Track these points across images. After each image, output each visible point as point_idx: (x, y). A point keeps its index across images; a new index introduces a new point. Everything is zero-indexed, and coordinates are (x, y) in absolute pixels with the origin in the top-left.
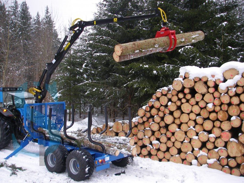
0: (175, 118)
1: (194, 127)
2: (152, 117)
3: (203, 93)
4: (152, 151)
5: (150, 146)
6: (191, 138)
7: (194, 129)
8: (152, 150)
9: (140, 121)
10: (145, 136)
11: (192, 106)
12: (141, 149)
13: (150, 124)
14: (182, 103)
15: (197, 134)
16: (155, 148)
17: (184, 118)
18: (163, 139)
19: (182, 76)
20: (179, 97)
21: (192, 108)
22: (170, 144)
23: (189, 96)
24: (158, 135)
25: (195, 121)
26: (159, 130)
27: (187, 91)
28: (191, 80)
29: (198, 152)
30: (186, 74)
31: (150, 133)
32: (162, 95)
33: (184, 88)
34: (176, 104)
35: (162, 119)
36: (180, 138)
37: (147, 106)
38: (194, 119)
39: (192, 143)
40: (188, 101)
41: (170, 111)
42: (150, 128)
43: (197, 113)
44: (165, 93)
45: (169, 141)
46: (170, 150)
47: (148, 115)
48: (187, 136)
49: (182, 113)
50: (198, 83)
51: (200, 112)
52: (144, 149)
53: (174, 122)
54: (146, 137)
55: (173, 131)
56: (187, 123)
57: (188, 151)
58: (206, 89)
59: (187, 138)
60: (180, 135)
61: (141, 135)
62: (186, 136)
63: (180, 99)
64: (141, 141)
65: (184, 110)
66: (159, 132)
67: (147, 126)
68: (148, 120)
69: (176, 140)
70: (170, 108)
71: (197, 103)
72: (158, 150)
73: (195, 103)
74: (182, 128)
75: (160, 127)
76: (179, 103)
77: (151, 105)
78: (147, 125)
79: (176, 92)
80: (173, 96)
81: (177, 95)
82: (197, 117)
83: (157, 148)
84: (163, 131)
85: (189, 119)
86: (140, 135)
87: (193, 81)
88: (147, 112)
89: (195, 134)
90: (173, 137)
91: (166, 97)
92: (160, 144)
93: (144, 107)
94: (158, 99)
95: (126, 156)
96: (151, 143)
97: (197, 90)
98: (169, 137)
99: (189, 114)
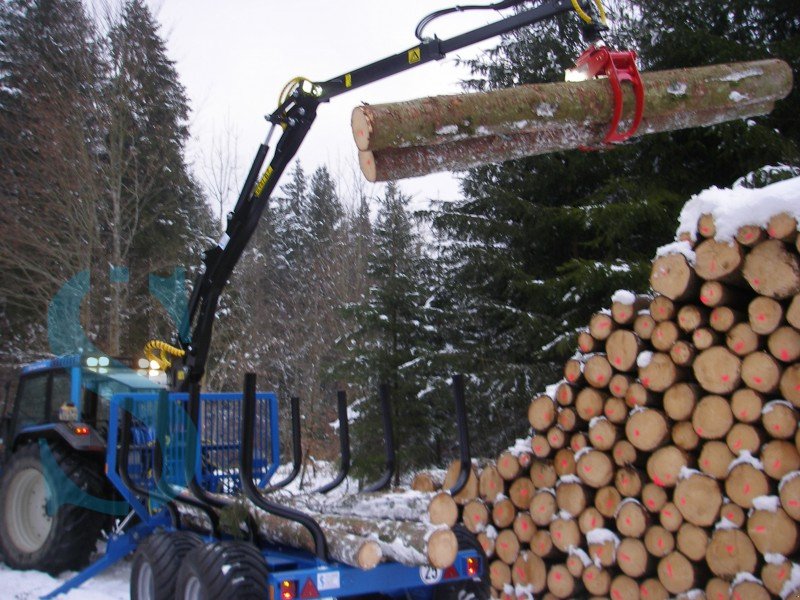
0: (672, 423)
1: (757, 455)
2: (582, 426)
3: (783, 292)
4: (590, 576)
5: (580, 552)
6: (745, 505)
7: (755, 462)
8: (587, 572)
9: (539, 449)
10: (557, 510)
11: (742, 358)
12: (548, 569)
13: (577, 457)
14: (696, 352)
15: (773, 487)
16: (597, 562)
17: (712, 417)
18: (628, 521)
19: (688, 234)
20: (683, 324)
21: (740, 367)
22: (660, 543)
23: (723, 319)
24: (610, 503)
25: (758, 425)
26: (612, 483)
27: (711, 294)
28: (726, 244)
29: (783, 572)
30: (703, 223)
31: (578, 498)
32: (616, 326)
33: (697, 282)
34: (672, 360)
35: (621, 429)
36: (700, 511)
37: (562, 385)
38: (752, 416)
39: (752, 530)
40: (721, 339)
41: (650, 393)
42: (576, 475)
43: (766, 386)
44: (623, 315)
45: (656, 531)
46: (662, 569)
47: (568, 420)
48: (732, 502)
49: (701, 394)
50: (756, 251)
51: (778, 385)
52: (557, 569)
53: (668, 441)
54: (565, 515)
55: (666, 482)
56: (723, 440)
57: (739, 569)
58: (794, 271)
59: (728, 509)
60: (696, 499)
61: (543, 508)
62: (726, 500)
63: (686, 336)
64: (543, 534)
65: (707, 380)
66: (613, 490)
67: (564, 468)
68: (567, 444)
69: (684, 521)
70: (647, 380)
71: (763, 344)
72: (614, 571)
73: (752, 344)
74: (706, 463)
75: (616, 468)
76: (682, 354)
77: (576, 375)
78: (565, 462)
79: (670, 306)
80: (657, 323)
81: (674, 319)
82: (768, 408)
83: (608, 562)
84: (629, 483)
85: (730, 421)
86: (541, 509)
87: (732, 244)
88: (563, 407)
89: (764, 485)
90: (669, 508)
91: (629, 335)
92: (617, 541)
93: (551, 391)
94: (600, 346)
95: (432, 581)
96: (584, 544)
97: (756, 282)
98: (653, 508)
99: (728, 397)
